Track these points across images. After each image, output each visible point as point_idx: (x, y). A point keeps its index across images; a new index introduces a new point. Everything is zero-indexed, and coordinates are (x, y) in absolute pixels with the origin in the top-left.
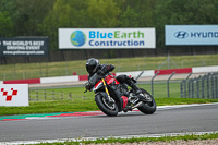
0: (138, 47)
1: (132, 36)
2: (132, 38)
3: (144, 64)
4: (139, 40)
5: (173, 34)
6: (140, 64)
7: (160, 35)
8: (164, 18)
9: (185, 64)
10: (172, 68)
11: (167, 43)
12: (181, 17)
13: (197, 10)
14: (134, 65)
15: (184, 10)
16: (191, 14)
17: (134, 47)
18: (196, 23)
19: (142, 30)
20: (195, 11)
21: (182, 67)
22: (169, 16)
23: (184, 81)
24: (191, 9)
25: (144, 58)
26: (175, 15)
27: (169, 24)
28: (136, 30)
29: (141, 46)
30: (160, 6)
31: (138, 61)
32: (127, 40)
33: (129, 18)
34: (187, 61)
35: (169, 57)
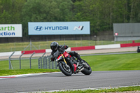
0: (11, 36)
1: (7, 29)
2: (7, 31)
3: (15, 47)
4: (11, 32)
5: (33, 28)
6: (12, 47)
7: (25, 29)
8: (28, 17)
9: (41, 47)
10: (33, 50)
11: (30, 34)
12: (38, 17)
13: (48, 12)
14: (8, 48)
15: (40, 12)
16: (45, 15)
17: (8, 36)
18: (48, 21)
19: (13, 25)
20: (47, 13)
21: (40, 49)
22: (31, 16)
23: (41, 58)
24: (45, 12)
25: (15, 43)
26: (34, 15)
27: (31, 21)
28: (10, 25)
29: (13, 36)
30: (24, 10)
31: (11, 45)
32: (3, 32)
33: (5, 18)
34: (42, 45)
35: (31, 43)
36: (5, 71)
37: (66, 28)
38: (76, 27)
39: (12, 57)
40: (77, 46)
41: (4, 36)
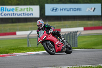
0: (30, 16)
1: (26, 10)
2: (26, 12)
4: (30, 12)
5: (49, 9)
6: (30, 26)
7: (42, 10)
9: (57, 27)
11: (46, 14)
14: (27, 27)
17: (27, 16)
19: (31, 7)
27: (47, 3)
28: (28, 7)
31: (30, 25)
32: (23, 12)
34: (58, 25)
36: (23, 48)
37: (79, 9)
38: (88, 9)
39: (30, 36)
40: (89, 26)
41: (23, 16)
